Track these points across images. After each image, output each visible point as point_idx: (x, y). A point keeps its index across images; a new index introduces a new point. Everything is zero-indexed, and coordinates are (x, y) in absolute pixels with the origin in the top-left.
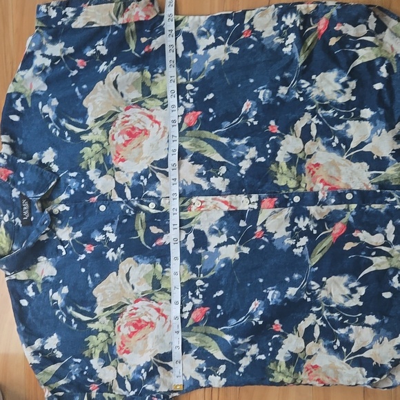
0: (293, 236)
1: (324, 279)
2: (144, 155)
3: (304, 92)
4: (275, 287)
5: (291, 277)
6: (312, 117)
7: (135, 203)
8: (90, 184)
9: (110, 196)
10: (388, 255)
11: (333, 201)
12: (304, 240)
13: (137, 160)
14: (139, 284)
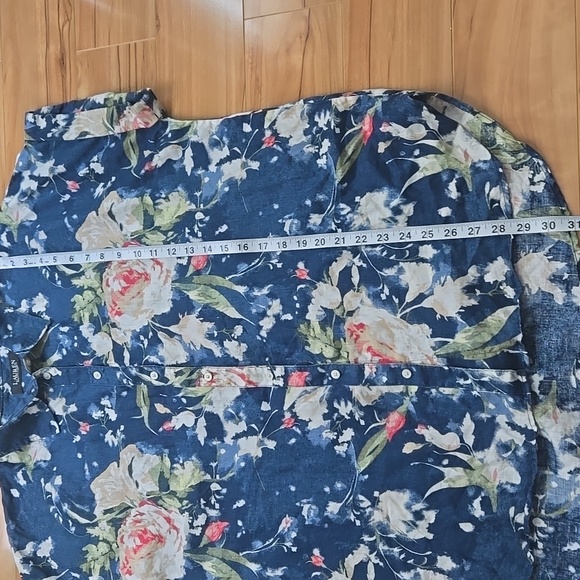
0: (333, 427)
1: (376, 494)
2: (144, 308)
3: (343, 221)
4: (311, 500)
5: (332, 487)
6: (354, 257)
7: (134, 372)
8: (84, 343)
9: (107, 360)
10: (466, 466)
11: (385, 379)
12: (349, 434)
13: (135, 314)
14: (143, 481)
